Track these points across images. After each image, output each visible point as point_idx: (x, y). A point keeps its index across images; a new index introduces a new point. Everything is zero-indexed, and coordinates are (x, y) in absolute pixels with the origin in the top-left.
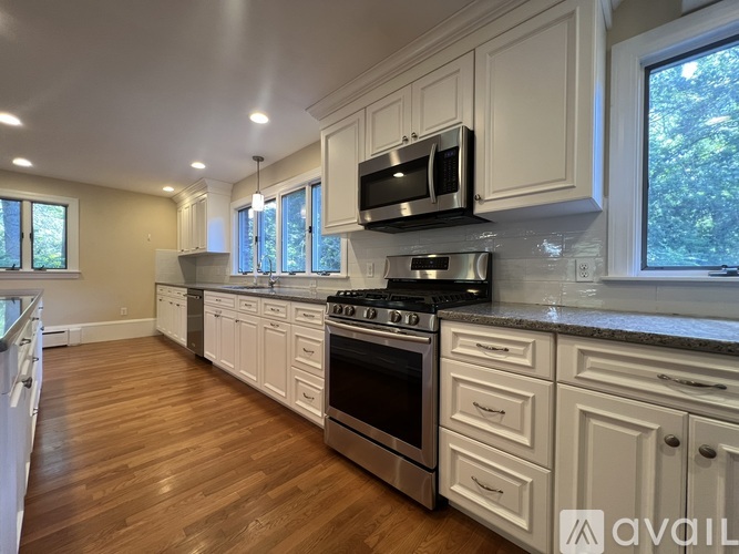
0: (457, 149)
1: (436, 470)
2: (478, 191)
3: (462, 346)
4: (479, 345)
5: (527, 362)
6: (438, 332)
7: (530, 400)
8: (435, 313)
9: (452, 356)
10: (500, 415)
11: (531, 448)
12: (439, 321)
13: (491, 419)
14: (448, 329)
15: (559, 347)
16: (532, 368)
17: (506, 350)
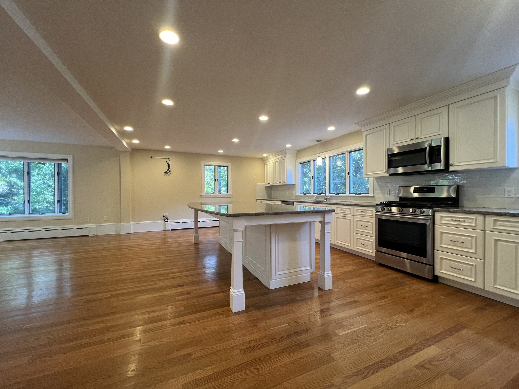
0: (440, 146)
1: (433, 266)
2: (451, 162)
3: (444, 220)
4: (452, 220)
5: (473, 225)
6: (433, 216)
7: (475, 237)
8: (432, 209)
9: (440, 224)
10: (462, 243)
11: (475, 253)
12: (434, 212)
13: (458, 245)
14: (438, 215)
15: (486, 219)
16: (475, 226)
17: (464, 221)
